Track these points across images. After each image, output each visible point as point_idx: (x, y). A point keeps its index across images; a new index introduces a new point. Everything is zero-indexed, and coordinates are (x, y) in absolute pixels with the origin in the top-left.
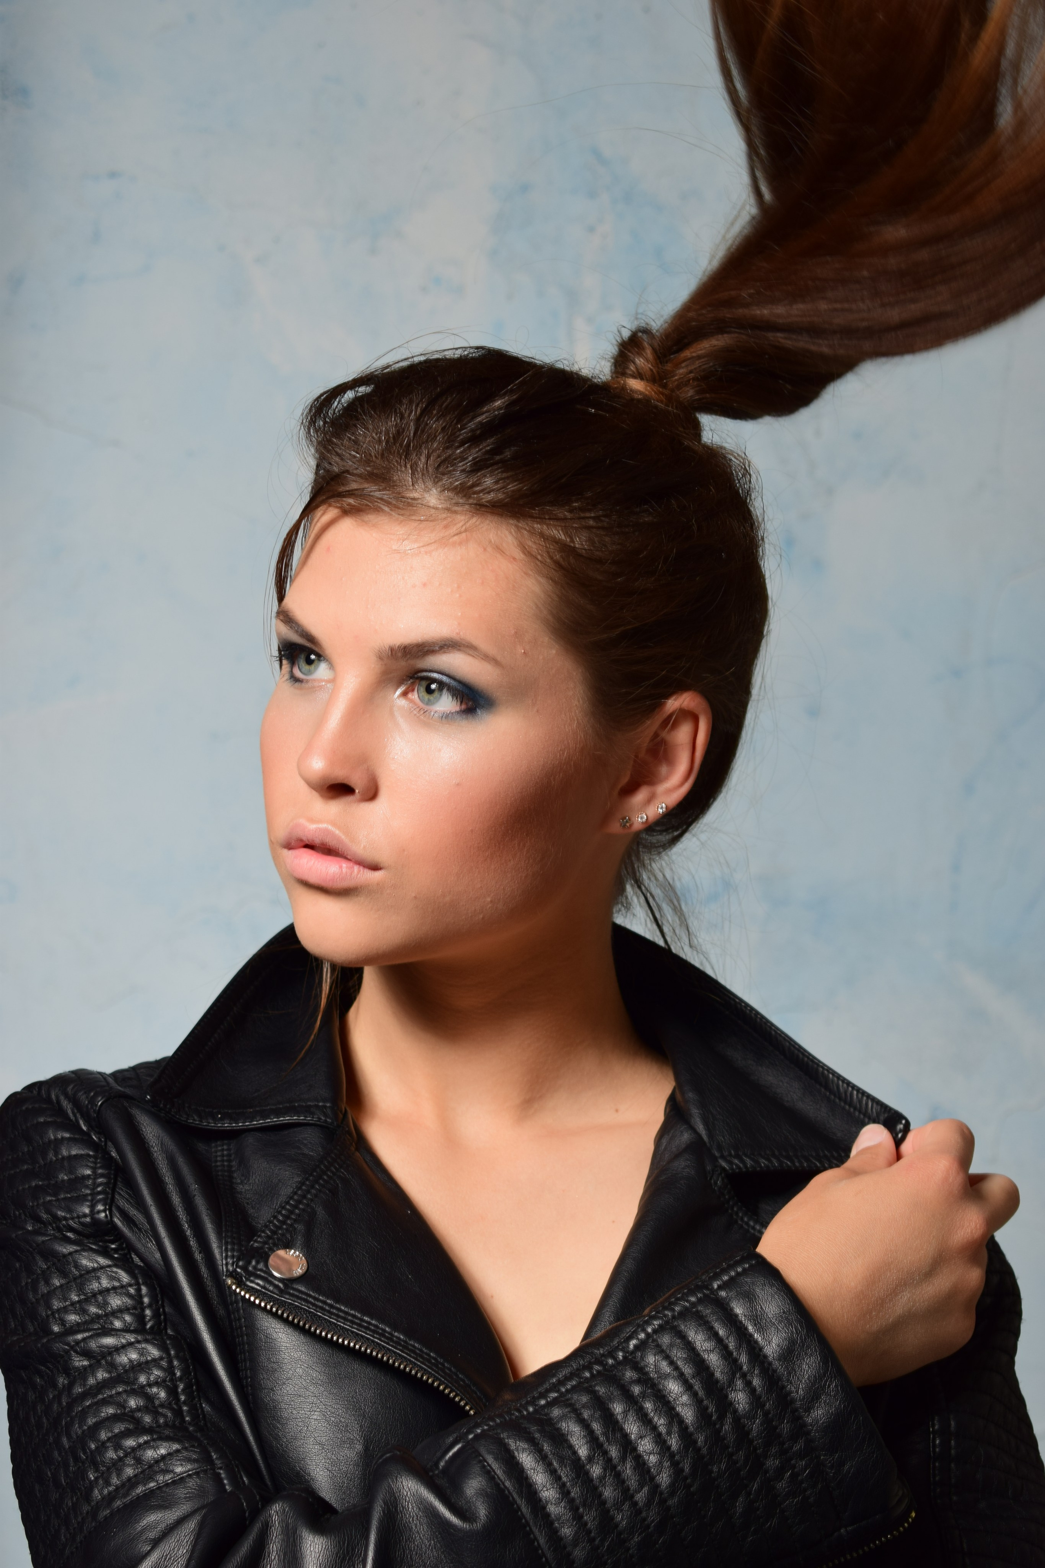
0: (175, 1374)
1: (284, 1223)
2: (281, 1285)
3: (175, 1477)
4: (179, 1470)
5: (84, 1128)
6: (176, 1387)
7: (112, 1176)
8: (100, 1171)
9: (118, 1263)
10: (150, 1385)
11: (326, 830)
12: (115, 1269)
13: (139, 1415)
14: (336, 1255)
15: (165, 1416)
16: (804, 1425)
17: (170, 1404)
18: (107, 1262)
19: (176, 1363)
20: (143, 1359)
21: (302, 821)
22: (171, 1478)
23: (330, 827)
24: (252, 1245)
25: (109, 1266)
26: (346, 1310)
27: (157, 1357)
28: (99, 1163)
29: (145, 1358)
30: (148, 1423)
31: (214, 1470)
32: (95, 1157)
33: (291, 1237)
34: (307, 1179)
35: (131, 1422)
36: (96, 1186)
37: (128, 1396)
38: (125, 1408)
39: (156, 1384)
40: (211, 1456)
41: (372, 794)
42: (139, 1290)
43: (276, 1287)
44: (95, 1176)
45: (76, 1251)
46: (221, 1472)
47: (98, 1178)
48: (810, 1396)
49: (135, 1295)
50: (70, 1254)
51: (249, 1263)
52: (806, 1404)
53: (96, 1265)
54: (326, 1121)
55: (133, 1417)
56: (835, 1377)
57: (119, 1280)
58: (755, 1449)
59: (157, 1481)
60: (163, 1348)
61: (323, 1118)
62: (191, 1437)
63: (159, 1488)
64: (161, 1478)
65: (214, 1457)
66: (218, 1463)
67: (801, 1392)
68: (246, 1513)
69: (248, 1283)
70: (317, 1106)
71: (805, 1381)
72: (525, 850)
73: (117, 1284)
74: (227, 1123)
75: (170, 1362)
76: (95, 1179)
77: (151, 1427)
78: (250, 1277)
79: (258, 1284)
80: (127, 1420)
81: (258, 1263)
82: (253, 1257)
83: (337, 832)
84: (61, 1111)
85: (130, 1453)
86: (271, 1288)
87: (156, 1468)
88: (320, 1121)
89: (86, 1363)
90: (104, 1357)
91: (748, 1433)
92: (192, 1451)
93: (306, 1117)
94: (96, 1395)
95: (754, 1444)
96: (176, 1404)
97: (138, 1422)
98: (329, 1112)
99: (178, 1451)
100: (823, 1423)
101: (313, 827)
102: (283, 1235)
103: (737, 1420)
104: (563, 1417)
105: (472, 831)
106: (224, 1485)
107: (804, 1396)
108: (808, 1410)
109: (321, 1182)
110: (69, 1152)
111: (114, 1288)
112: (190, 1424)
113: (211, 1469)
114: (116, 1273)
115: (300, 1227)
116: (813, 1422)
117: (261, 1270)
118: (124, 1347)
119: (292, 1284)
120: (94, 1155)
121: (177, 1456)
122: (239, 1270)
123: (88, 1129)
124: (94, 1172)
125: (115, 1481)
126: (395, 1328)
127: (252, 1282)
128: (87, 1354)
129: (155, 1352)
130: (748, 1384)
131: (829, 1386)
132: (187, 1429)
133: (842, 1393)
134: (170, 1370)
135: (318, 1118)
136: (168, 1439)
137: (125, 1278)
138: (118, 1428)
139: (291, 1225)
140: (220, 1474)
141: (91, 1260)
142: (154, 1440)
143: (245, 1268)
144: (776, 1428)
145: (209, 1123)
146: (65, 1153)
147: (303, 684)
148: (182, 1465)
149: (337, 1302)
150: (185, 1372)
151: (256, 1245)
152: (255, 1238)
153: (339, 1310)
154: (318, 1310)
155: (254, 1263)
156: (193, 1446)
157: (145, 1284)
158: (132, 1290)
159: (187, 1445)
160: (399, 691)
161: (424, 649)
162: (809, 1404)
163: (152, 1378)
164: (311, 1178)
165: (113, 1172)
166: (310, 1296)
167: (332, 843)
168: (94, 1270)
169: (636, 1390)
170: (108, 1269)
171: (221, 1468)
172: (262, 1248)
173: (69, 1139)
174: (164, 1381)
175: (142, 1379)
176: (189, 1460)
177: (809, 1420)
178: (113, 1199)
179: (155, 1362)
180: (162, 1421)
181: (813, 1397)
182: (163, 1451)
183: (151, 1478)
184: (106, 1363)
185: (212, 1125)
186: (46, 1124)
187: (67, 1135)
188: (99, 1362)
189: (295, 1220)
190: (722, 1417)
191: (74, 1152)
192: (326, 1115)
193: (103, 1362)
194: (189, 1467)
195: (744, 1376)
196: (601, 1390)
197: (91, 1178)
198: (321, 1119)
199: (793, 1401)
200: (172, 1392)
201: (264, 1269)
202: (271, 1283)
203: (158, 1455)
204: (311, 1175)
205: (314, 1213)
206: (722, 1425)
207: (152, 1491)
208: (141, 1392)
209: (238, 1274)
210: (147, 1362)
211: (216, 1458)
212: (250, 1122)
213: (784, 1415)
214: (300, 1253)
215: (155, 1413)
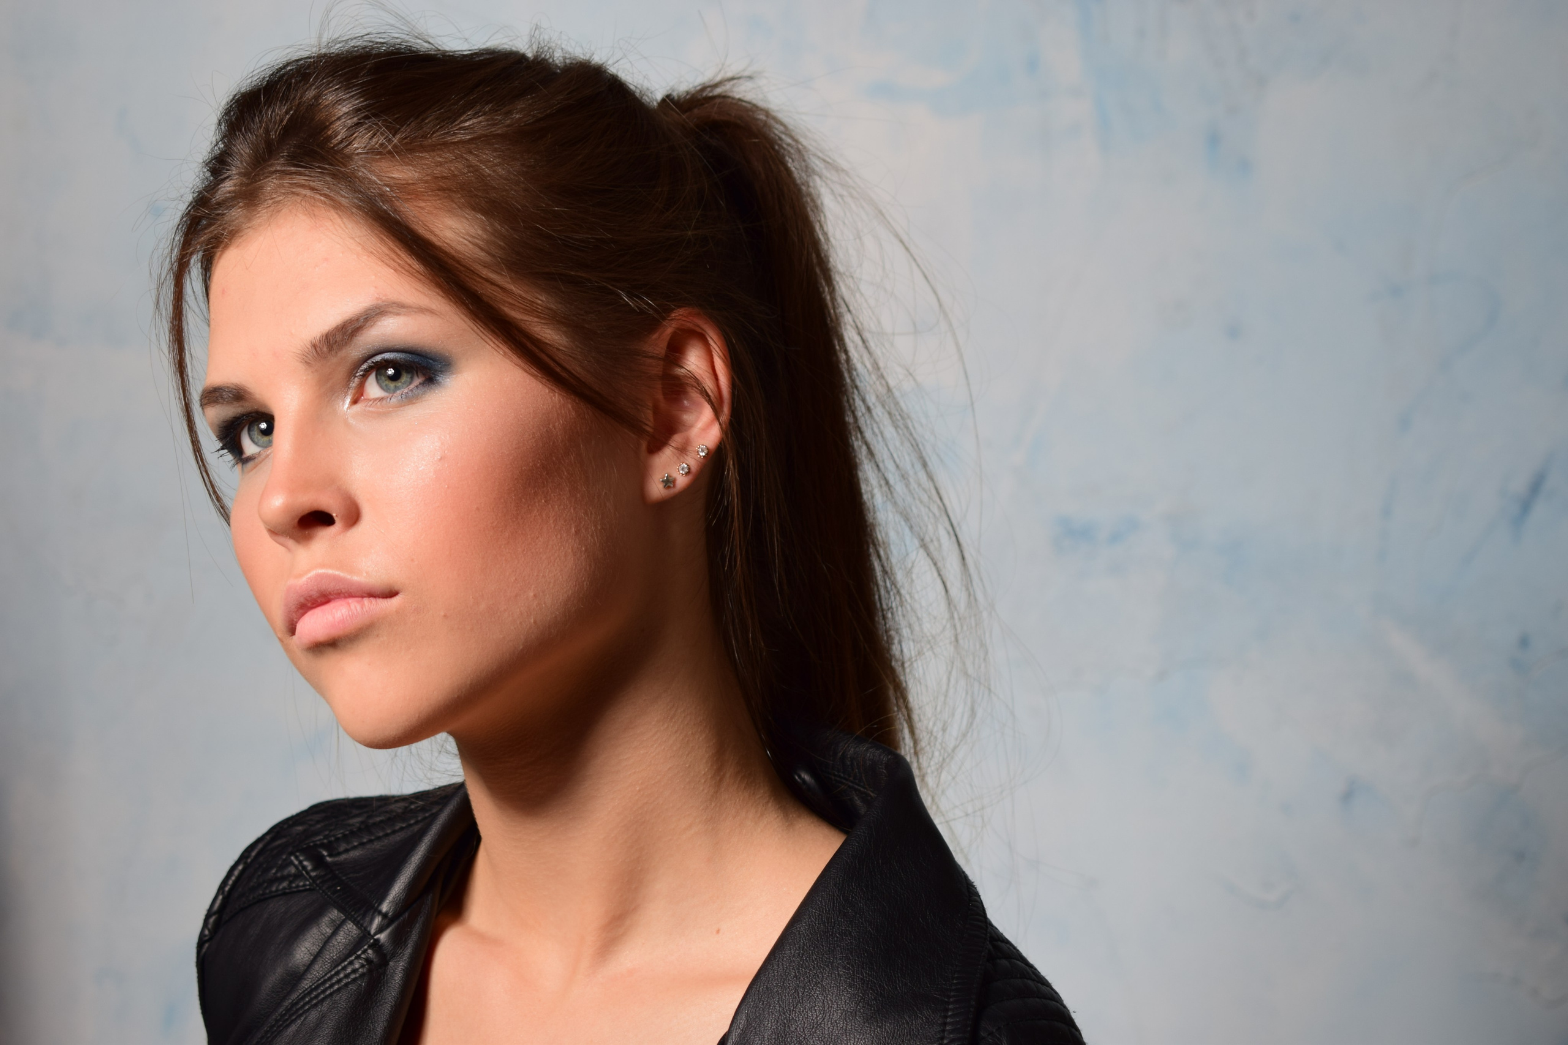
11: (318, 576)
21: (292, 582)
23: (321, 571)
41: (354, 516)
72: (551, 522)
83: (330, 571)
101: (304, 579)
105: (478, 509)
147: (256, 460)
160: (348, 401)
161: (349, 330)
167: (331, 586)
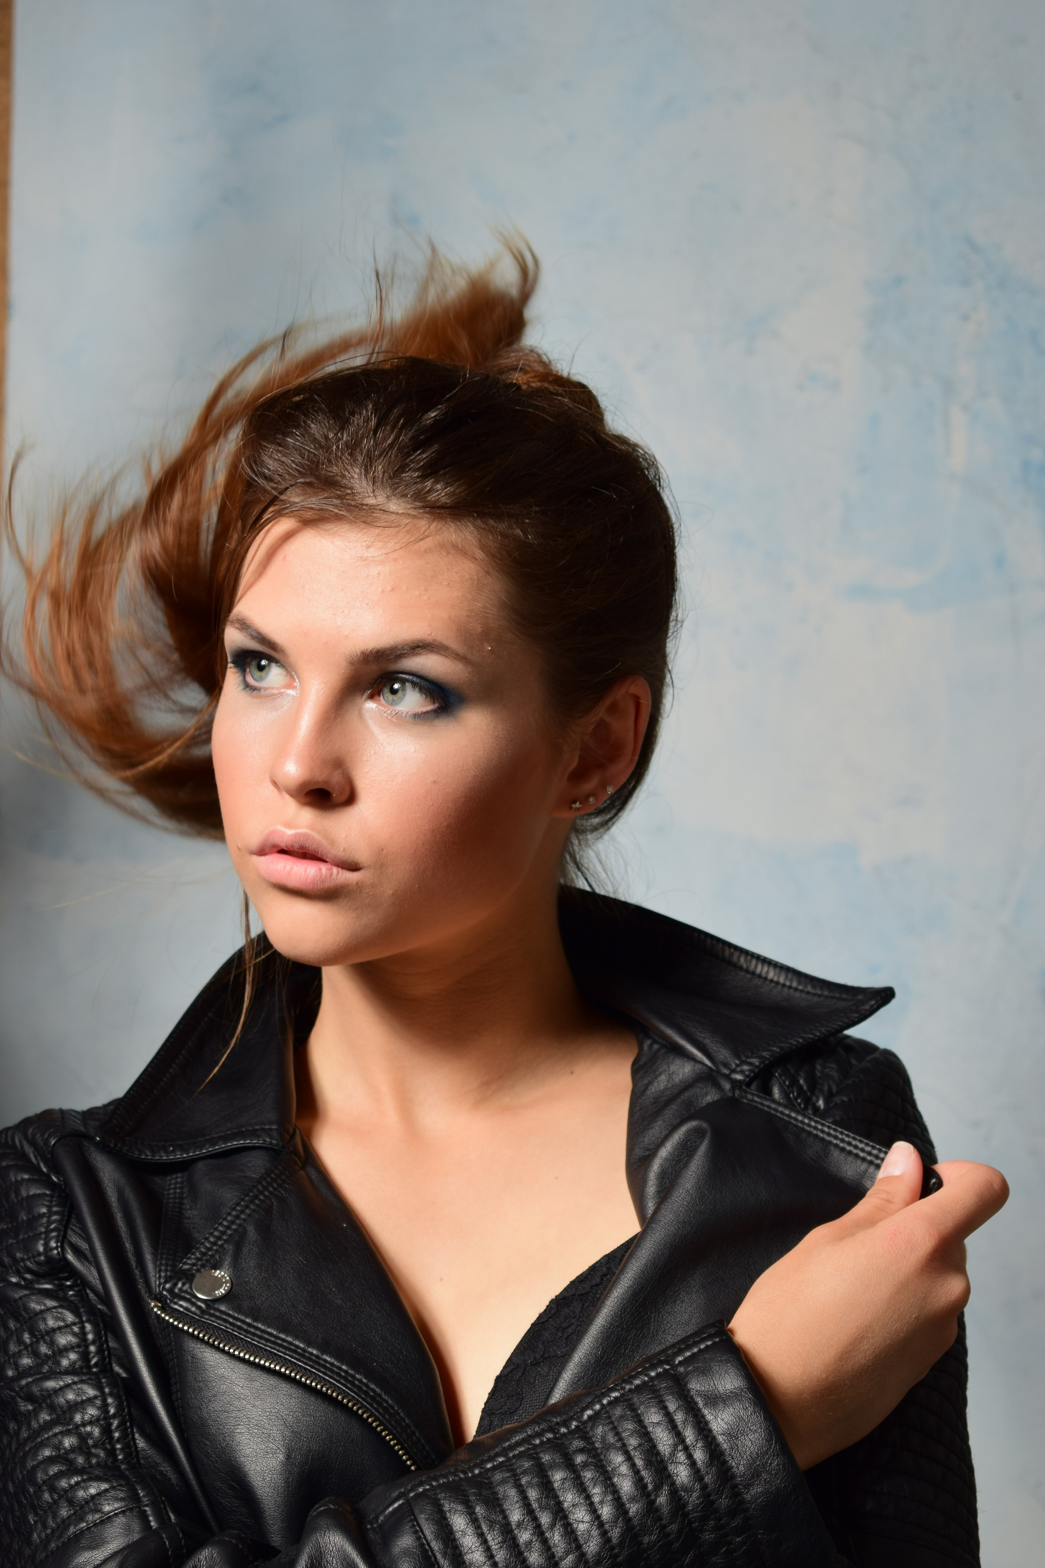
0: (108, 1412)
1: (214, 1244)
2: (203, 1305)
3: (103, 1517)
4: (107, 1508)
5: (45, 1170)
6: (110, 1424)
7: (66, 1213)
8: (55, 1209)
9: (64, 1304)
10: (84, 1424)
11: (306, 835)
12: (60, 1310)
13: (72, 1456)
14: (261, 1274)
15: (97, 1456)
16: (743, 1502)
17: (103, 1444)
18: (53, 1304)
19: (110, 1400)
20: (79, 1399)
22: (99, 1518)
23: (309, 832)
24: (181, 1267)
25: (55, 1307)
26: (263, 1327)
27: (92, 1396)
28: (55, 1201)
29: (80, 1398)
30: (81, 1463)
31: (139, 1507)
32: (51, 1196)
33: (220, 1257)
34: (242, 1200)
35: (63, 1464)
36: (49, 1223)
37: (63, 1437)
38: (59, 1450)
39: (91, 1423)
40: (139, 1494)
41: (349, 797)
42: (83, 1328)
43: (199, 1307)
44: (50, 1213)
45: (26, 1296)
46: (147, 1509)
47: (52, 1216)
48: (751, 1473)
49: (79, 1334)
50: (21, 1298)
51: (175, 1285)
52: (745, 1481)
53: (43, 1308)
54: (271, 1143)
55: (67, 1459)
56: (778, 1455)
57: (64, 1320)
58: (690, 1523)
59: (86, 1522)
60: (99, 1387)
61: (268, 1140)
62: (120, 1476)
63: (88, 1529)
64: (90, 1518)
65: (141, 1494)
66: (145, 1500)
67: (741, 1468)
68: (168, 1552)
69: (172, 1305)
70: (263, 1130)
71: (747, 1457)
73: (62, 1324)
74: (178, 1155)
75: (104, 1400)
76: (49, 1217)
77: (83, 1468)
78: (174, 1299)
79: (181, 1306)
80: (61, 1463)
81: (184, 1284)
82: (179, 1279)
83: (317, 836)
84: (24, 1156)
85: (62, 1496)
86: (193, 1309)
87: (86, 1509)
88: (265, 1144)
89: (30, 1408)
90: (44, 1400)
91: (684, 1506)
92: (119, 1490)
93: (252, 1140)
94: (35, 1438)
95: (689, 1517)
96: (110, 1443)
97: (70, 1463)
98: (275, 1134)
99: (106, 1490)
100: (762, 1502)
101: (291, 832)
102: (212, 1256)
103: (674, 1492)
104: (504, 1481)
106: (149, 1522)
107: (744, 1473)
108: (748, 1487)
109: (257, 1202)
110: (28, 1192)
111: (60, 1328)
112: (122, 1462)
113: (136, 1507)
114: (61, 1313)
115: (230, 1248)
116: (751, 1500)
117: (186, 1292)
118: (61, 1389)
119: (214, 1304)
120: (50, 1194)
121: (105, 1496)
122: (165, 1293)
123: (48, 1170)
124: (50, 1211)
125: (51, 1523)
126: (309, 1344)
127: (176, 1303)
128: (30, 1398)
129: (91, 1392)
130: (690, 1456)
131: (771, 1464)
132: (118, 1468)
133: (783, 1472)
134: (104, 1407)
135: (263, 1140)
136: (98, 1479)
137: (70, 1317)
138: (54, 1470)
139: (221, 1246)
140: (146, 1511)
141: (38, 1303)
142: (83, 1481)
143: (171, 1291)
144: (713, 1502)
145: (162, 1156)
146: (24, 1194)
147: (261, 692)
148: (109, 1504)
149: (256, 1319)
150: (120, 1408)
151: (186, 1267)
152: (185, 1260)
153: (257, 1328)
154: (235, 1329)
155: (180, 1285)
156: (121, 1485)
157: (88, 1321)
158: (75, 1328)
159: (115, 1484)
160: (366, 694)
161: (396, 652)
162: (749, 1481)
163: (86, 1417)
164: (247, 1198)
165: (67, 1209)
166: (229, 1315)
167: (312, 847)
168: (42, 1312)
169: (579, 1459)
170: (54, 1311)
171: (146, 1505)
172: (189, 1270)
173: (28, 1180)
174: (98, 1420)
175: (78, 1418)
176: (117, 1499)
177: (748, 1497)
178: (65, 1236)
179: (90, 1401)
180: (94, 1461)
181: (753, 1474)
182: (93, 1491)
183: (82, 1519)
184: (47, 1406)
185: (165, 1158)
186: (8, 1167)
187: (26, 1177)
188: (40, 1405)
189: (226, 1241)
190: (658, 1488)
191: (32, 1192)
192: (271, 1137)
193: (44, 1405)
194: (116, 1505)
195: (686, 1449)
196: (546, 1458)
197: (46, 1217)
198: (266, 1141)
199: (733, 1477)
200: (107, 1431)
201: (189, 1290)
202: (194, 1304)
203: (88, 1496)
204: (247, 1195)
205: (245, 1231)
206: (657, 1496)
207: (82, 1531)
208: (76, 1430)
209: (163, 1297)
210: (83, 1402)
211: (143, 1496)
212: (199, 1151)
213: (723, 1490)
214: (225, 1273)
215: (89, 1455)
